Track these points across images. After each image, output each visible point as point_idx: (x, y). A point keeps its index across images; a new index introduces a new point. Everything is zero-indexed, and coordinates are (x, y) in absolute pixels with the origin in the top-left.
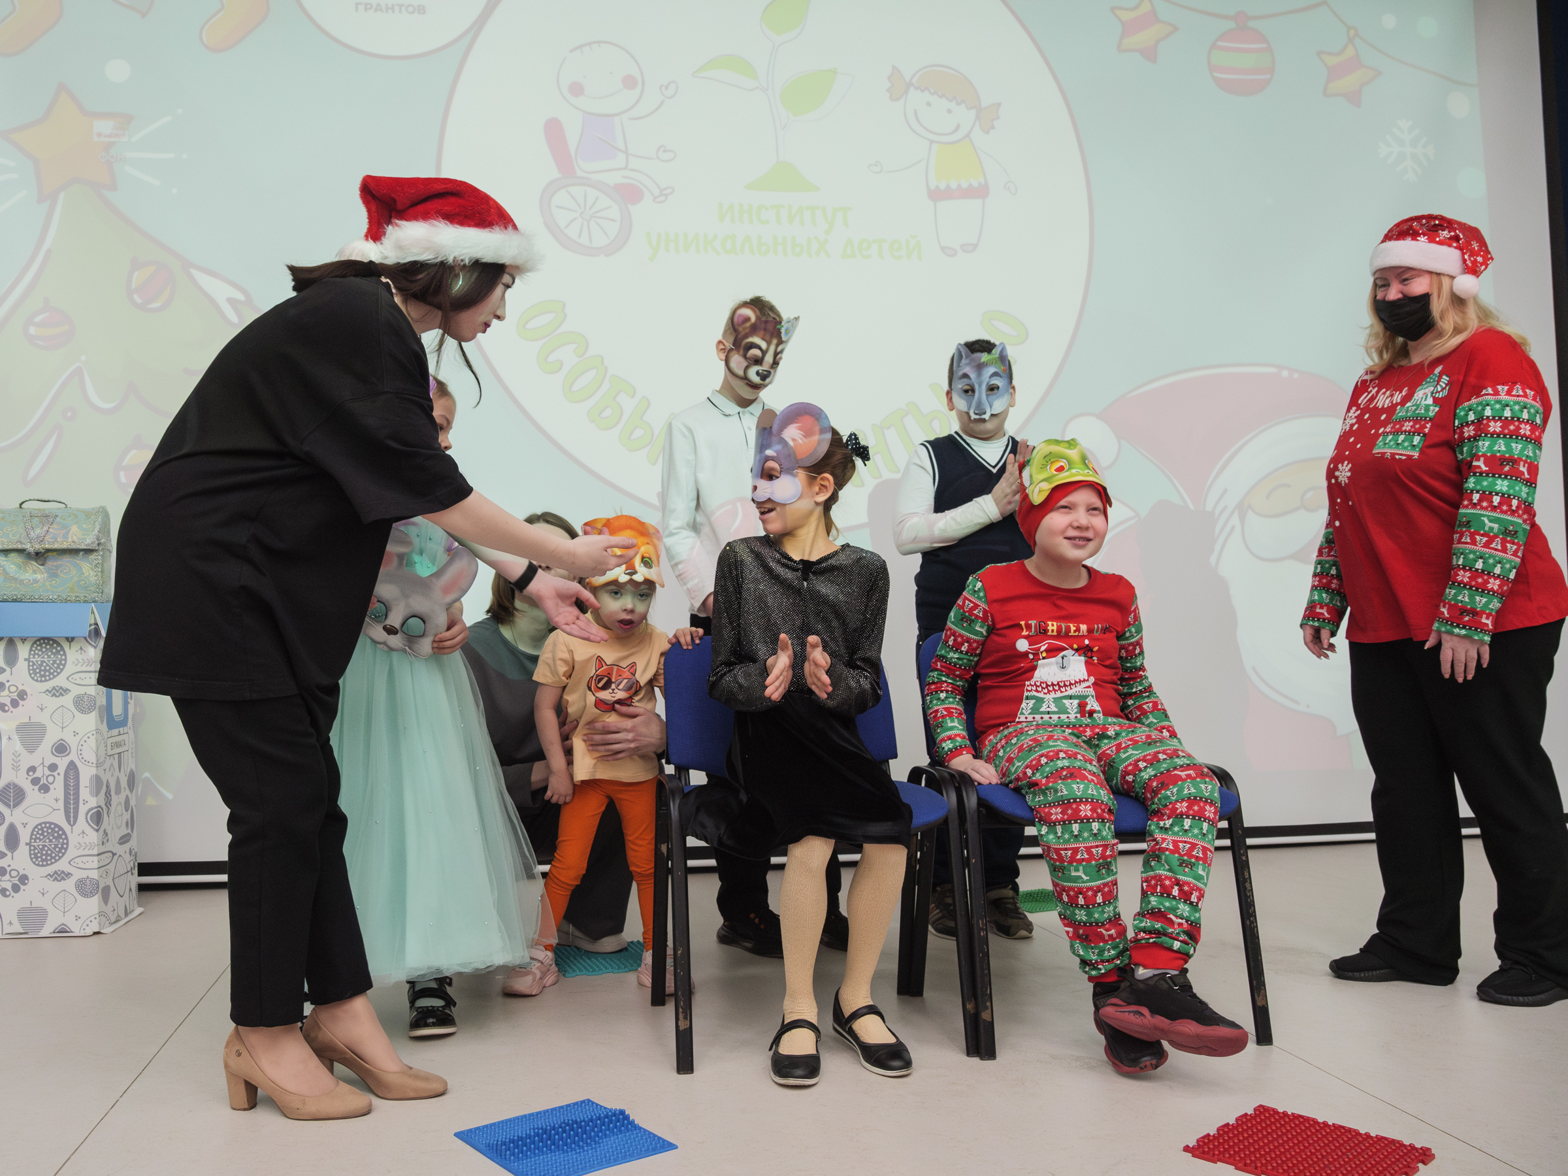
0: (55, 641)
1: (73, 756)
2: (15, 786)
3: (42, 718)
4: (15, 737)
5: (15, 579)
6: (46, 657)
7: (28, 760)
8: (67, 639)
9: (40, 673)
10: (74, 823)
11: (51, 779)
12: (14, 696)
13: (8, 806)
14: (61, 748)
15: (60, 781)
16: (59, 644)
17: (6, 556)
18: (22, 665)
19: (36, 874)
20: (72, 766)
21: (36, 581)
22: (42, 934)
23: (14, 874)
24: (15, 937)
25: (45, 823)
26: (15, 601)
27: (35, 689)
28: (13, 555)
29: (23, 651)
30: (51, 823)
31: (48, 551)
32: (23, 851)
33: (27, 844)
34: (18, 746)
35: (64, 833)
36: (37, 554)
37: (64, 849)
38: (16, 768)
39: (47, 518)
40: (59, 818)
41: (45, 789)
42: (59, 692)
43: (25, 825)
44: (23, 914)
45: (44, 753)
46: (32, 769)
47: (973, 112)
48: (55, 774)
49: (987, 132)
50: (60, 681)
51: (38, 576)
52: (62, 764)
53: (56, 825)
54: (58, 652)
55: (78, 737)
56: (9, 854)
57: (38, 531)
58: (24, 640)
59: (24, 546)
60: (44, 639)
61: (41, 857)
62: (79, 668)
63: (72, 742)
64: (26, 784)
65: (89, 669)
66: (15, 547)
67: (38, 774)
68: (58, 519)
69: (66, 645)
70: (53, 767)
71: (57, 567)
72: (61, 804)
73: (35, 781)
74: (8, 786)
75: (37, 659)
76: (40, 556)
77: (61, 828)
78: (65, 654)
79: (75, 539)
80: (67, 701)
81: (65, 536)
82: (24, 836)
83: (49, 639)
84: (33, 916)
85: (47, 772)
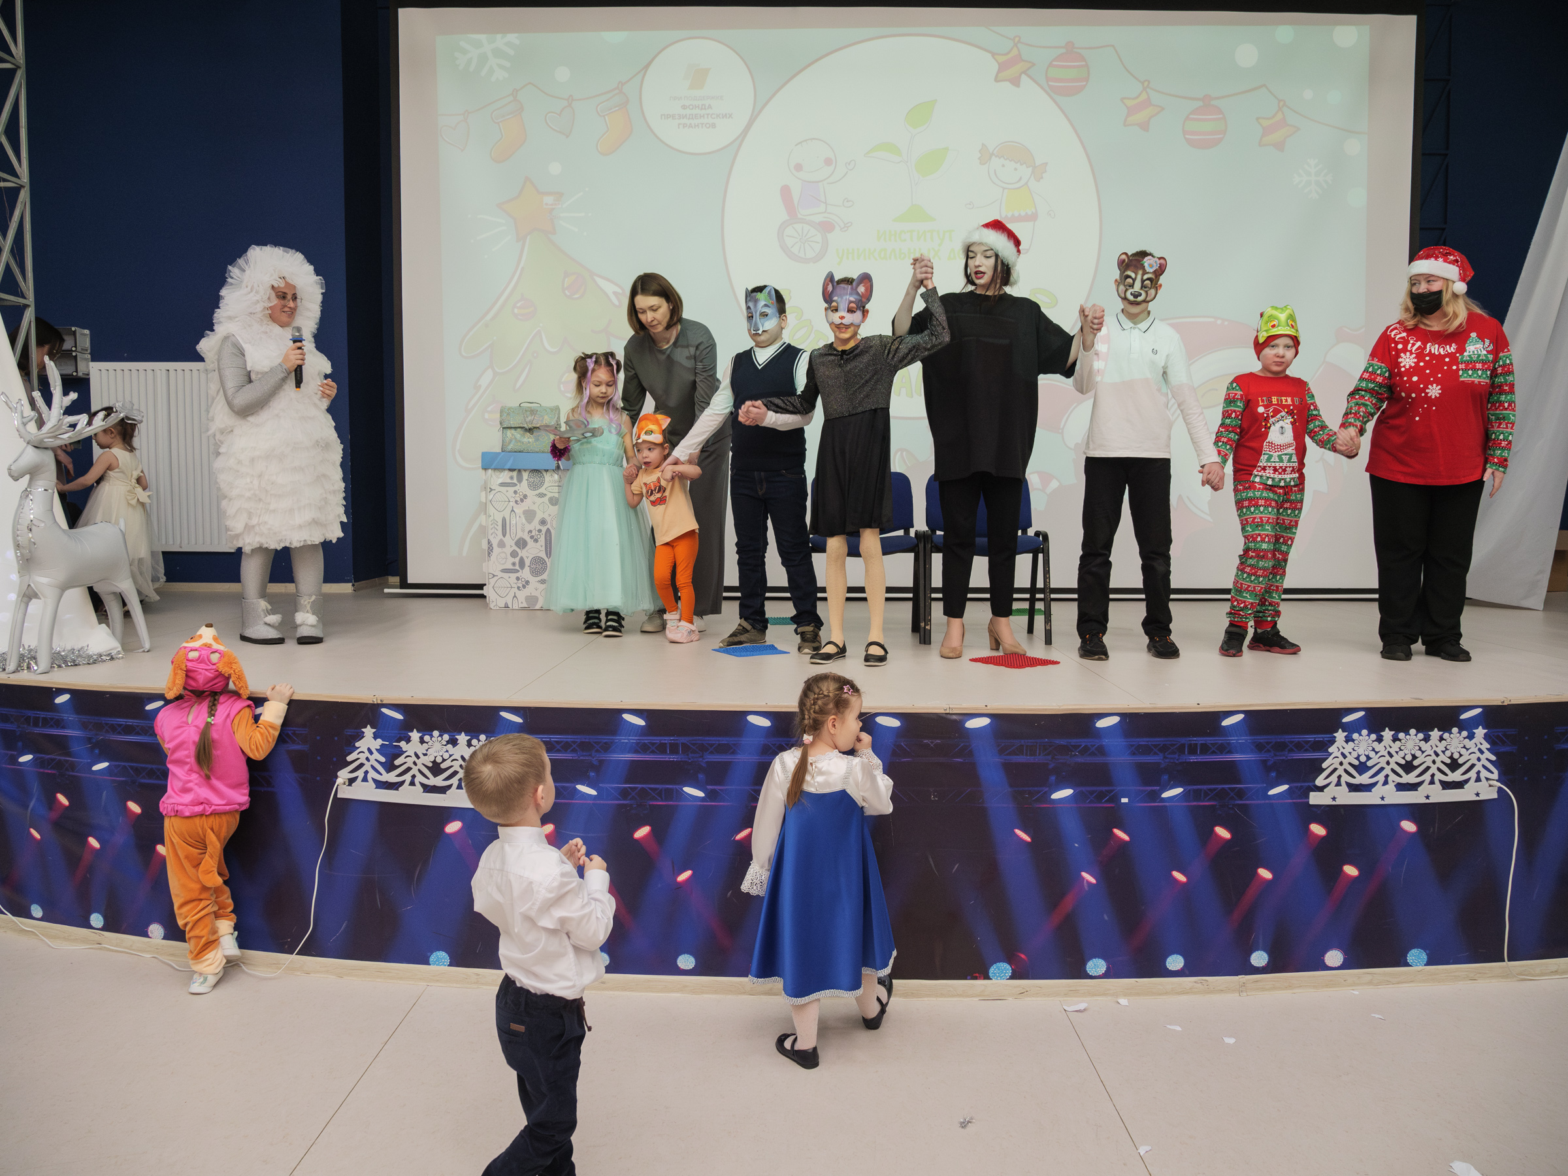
0: (539, 471)
1: (548, 526)
2: (523, 539)
3: (533, 507)
4: (523, 516)
5: (520, 441)
6: (537, 479)
7: (528, 527)
8: (545, 470)
9: (533, 486)
10: (550, 557)
11: (539, 536)
12: (522, 497)
13: (520, 548)
14: (543, 522)
15: (543, 537)
16: (541, 473)
17: (515, 430)
18: (525, 482)
19: (533, 580)
20: (548, 530)
21: (529, 442)
22: (536, 608)
23: (523, 580)
24: (523, 609)
25: (537, 557)
26: (520, 452)
27: (531, 494)
28: (519, 430)
29: (525, 475)
30: (539, 557)
31: (534, 428)
32: (527, 569)
33: (529, 566)
34: (524, 521)
35: (545, 562)
36: (530, 429)
37: (545, 569)
38: (523, 531)
39: (533, 412)
40: (543, 555)
41: (536, 541)
42: (542, 495)
43: (527, 557)
44: (528, 598)
45: (535, 524)
46: (530, 531)
47: (1031, 168)
48: (541, 534)
49: (1039, 181)
50: (542, 490)
51: (530, 440)
52: (544, 529)
54: (541, 477)
55: (551, 517)
56: (521, 571)
57: (530, 418)
58: (525, 470)
59: (524, 426)
60: (535, 470)
61: (536, 572)
62: (551, 484)
63: (548, 519)
64: (527, 539)
65: (555, 485)
66: (520, 426)
67: (533, 534)
68: (538, 413)
69: (544, 473)
70: (540, 531)
71: (539, 436)
72: (544, 547)
73: (532, 537)
74: (520, 539)
75: (531, 480)
76: (530, 430)
77: (543, 559)
78: (544, 477)
79: (547, 422)
80: (546, 499)
81: (542, 421)
82: (527, 562)
83: (537, 470)
84: (532, 599)
85: (537, 533)
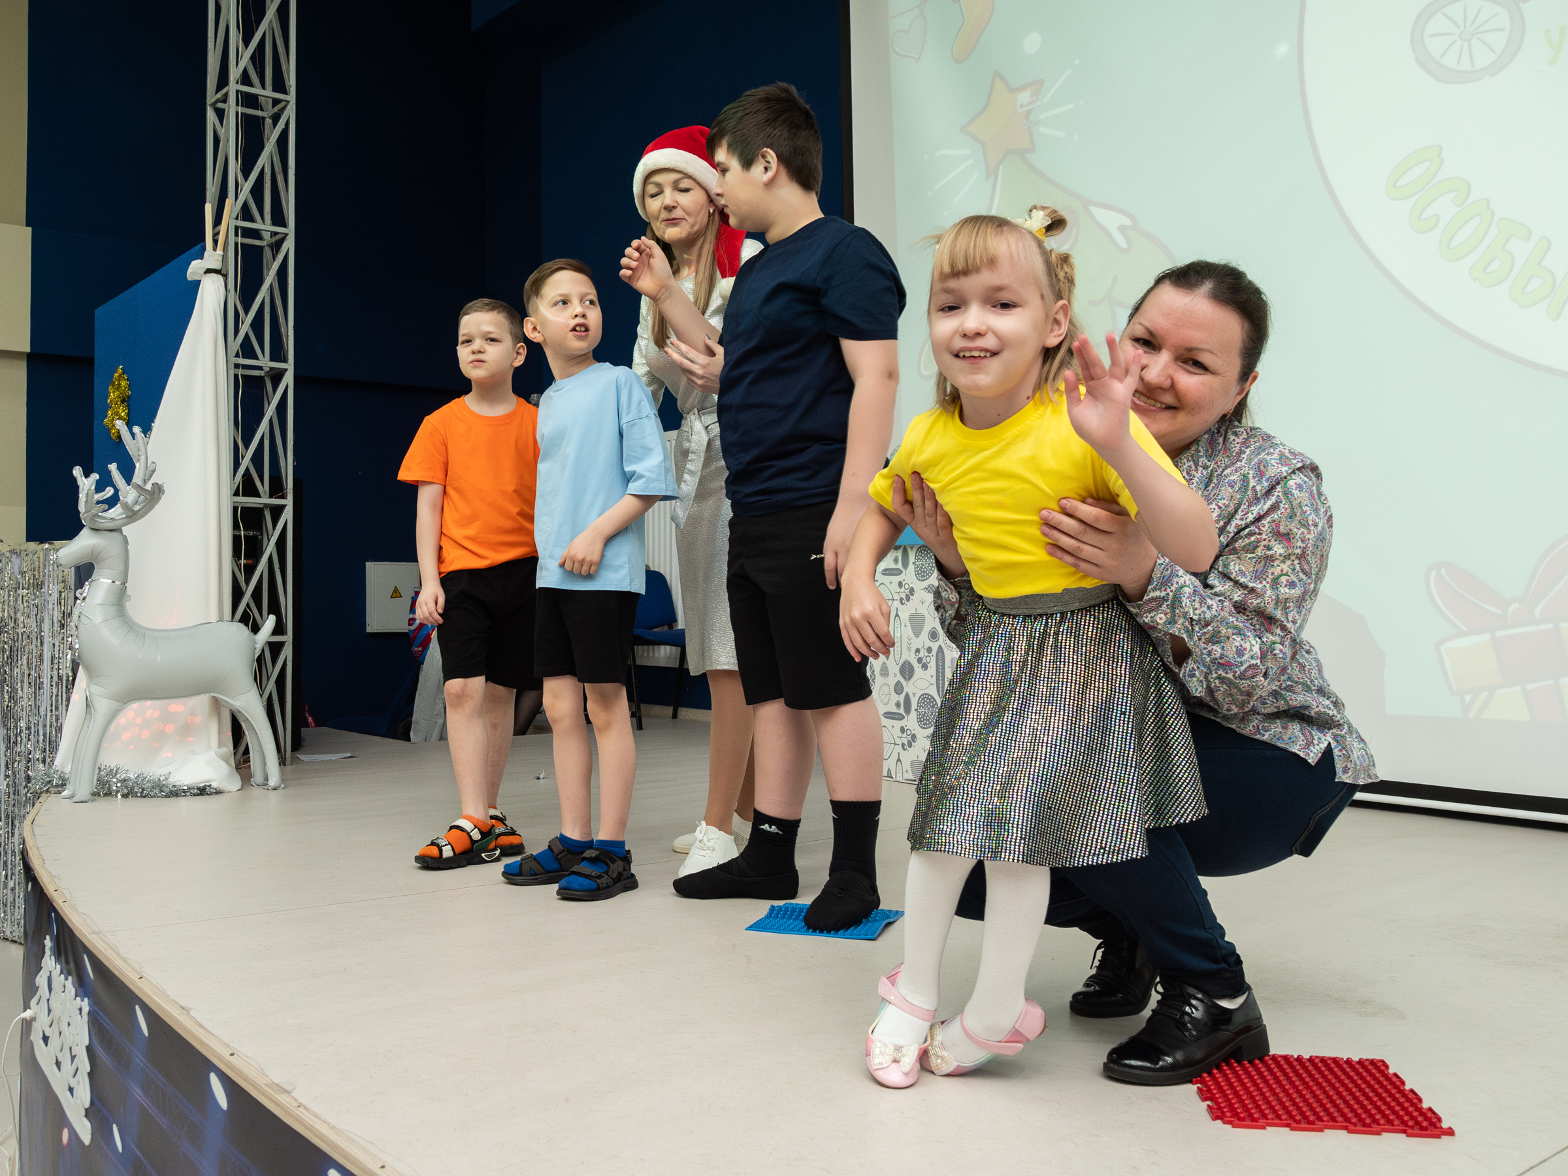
1: (941, 642)
2: (909, 663)
3: (921, 610)
4: (908, 625)
6: (925, 562)
7: (916, 643)
9: (921, 574)
11: (928, 659)
12: (909, 591)
15: (934, 659)
18: (911, 567)
19: (921, 734)
20: (940, 650)
23: (909, 732)
25: (926, 694)
27: (919, 586)
29: (911, 556)
30: (928, 695)
32: (913, 714)
33: (916, 710)
34: (910, 633)
38: (909, 649)
43: (914, 694)
44: (914, 765)
45: (925, 638)
46: (918, 651)
48: (931, 655)
52: (935, 647)
53: (932, 697)
56: (906, 716)
61: (924, 721)
64: (914, 662)
67: (921, 655)
70: (929, 650)
72: (934, 681)
73: (920, 660)
74: (905, 663)
75: (919, 563)
82: (914, 705)
85: (926, 654)
